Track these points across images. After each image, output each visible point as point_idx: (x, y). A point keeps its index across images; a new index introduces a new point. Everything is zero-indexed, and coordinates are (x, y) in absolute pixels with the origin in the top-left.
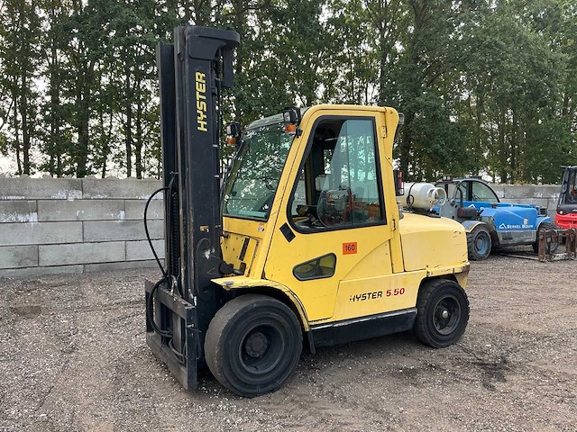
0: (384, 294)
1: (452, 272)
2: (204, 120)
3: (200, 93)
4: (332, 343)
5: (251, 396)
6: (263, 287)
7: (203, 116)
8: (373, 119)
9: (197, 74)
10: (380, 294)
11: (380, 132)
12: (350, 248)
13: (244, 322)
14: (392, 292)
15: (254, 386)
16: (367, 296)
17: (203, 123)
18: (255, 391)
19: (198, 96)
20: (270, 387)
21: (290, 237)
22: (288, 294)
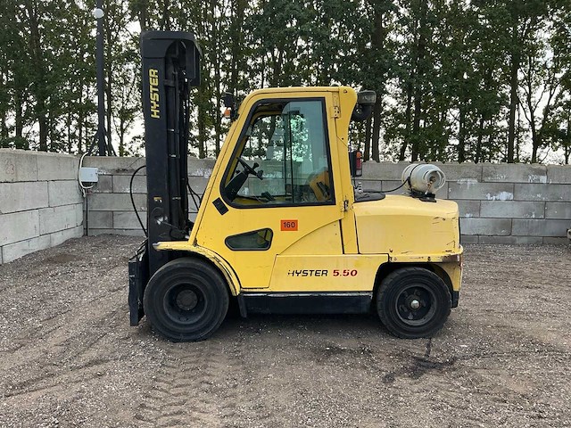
0: (330, 273)
1: (426, 261)
2: (157, 108)
3: (154, 87)
4: (268, 311)
5: (175, 341)
6: (187, 251)
7: (156, 105)
8: (322, 100)
9: (151, 71)
10: (325, 272)
11: (331, 112)
12: (289, 225)
13: (167, 278)
14: (341, 272)
15: (179, 334)
16: (310, 273)
17: (155, 111)
18: (177, 337)
19: (152, 89)
20: (193, 337)
21: (223, 210)
22: (213, 260)
